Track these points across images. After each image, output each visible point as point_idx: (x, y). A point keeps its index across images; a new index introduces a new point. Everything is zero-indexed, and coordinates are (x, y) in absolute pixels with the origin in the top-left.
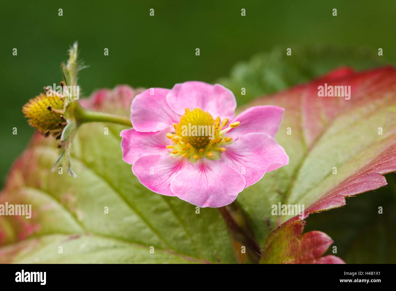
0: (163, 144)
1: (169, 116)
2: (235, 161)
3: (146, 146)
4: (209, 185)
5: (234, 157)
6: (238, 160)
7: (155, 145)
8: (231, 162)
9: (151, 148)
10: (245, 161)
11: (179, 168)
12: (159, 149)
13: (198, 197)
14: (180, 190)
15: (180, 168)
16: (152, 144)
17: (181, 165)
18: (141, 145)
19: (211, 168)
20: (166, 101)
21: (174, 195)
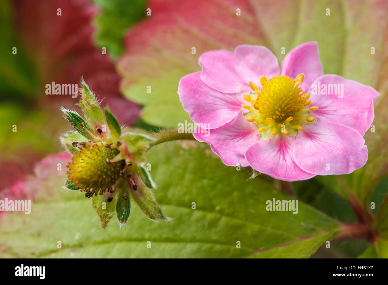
0: (242, 131)
1: (222, 99)
2: (326, 115)
3: (227, 141)
4: (339, 148)
5: (322, 112)
6: (327, 112)
7: (234, 136)
8: (324, 118)
9: (232, 140)
10: (335, 111)
11: (284, 148)
12: (243, 138)
13: (339, 165)
14: (315, 167)
15: (286, 146)
16: (231, 136)
17: (283, 143)
18: (221, 142)
19: (317, 132)
20: (206, 85)
21: (314, 175)
